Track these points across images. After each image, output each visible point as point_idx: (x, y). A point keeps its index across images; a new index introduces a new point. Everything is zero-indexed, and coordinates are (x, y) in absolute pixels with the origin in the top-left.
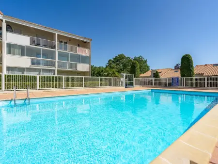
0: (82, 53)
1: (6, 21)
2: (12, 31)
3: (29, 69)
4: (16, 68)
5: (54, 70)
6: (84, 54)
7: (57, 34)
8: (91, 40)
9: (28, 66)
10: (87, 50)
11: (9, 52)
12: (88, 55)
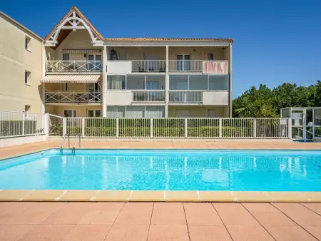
0: (213, 70)
1: (107, 47)
2: (117, 59)
3: (130, 108)
4: (116, 106)
5: (164, 107)
6: (216, 73)
7: (167, 46)
8: (231, 41)
9: (129, 104)
10: (223, 64)
11: (110, 87)
12: (224, 72)
